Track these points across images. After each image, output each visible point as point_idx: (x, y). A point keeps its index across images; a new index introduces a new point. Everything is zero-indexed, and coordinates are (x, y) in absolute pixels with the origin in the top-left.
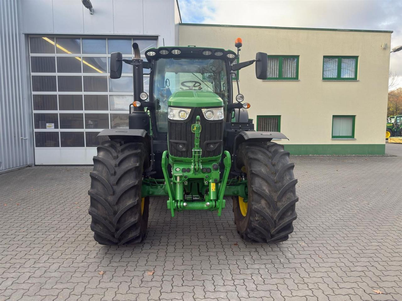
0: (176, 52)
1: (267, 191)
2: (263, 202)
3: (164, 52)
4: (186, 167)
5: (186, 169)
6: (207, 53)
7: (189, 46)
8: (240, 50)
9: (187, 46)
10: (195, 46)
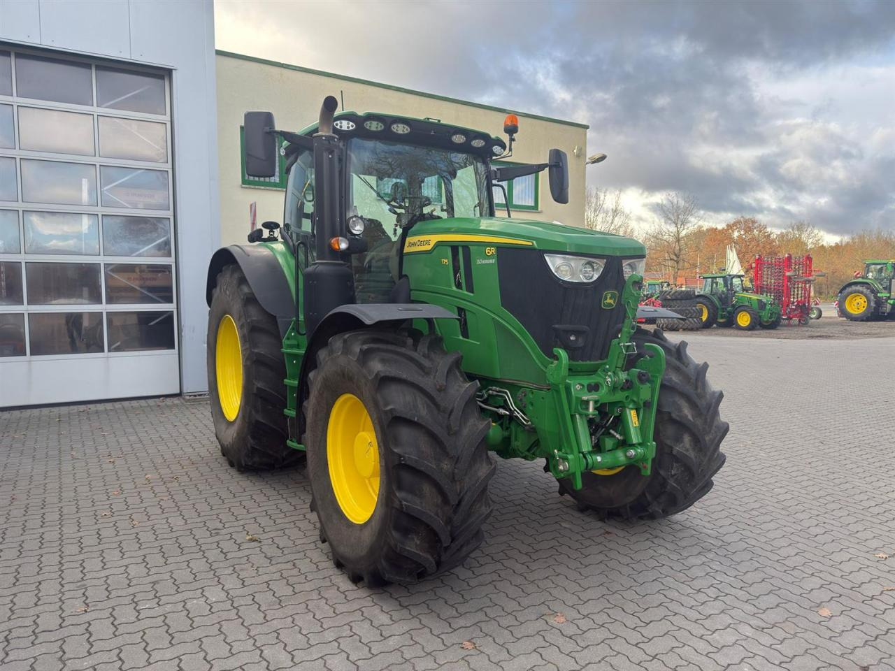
0: (400, 129)
1: (690, 417)
2: (687, 439)
3: (374, 126)
4: (592, 380)
5: (593, 384)
6: (459, 139)
7: (428, 119)
8: (514, 140)
9: (422, 118)
10: (439, 121)
